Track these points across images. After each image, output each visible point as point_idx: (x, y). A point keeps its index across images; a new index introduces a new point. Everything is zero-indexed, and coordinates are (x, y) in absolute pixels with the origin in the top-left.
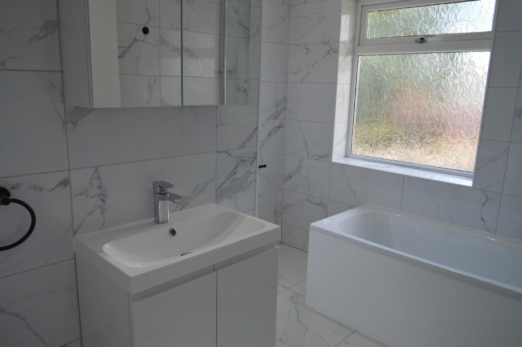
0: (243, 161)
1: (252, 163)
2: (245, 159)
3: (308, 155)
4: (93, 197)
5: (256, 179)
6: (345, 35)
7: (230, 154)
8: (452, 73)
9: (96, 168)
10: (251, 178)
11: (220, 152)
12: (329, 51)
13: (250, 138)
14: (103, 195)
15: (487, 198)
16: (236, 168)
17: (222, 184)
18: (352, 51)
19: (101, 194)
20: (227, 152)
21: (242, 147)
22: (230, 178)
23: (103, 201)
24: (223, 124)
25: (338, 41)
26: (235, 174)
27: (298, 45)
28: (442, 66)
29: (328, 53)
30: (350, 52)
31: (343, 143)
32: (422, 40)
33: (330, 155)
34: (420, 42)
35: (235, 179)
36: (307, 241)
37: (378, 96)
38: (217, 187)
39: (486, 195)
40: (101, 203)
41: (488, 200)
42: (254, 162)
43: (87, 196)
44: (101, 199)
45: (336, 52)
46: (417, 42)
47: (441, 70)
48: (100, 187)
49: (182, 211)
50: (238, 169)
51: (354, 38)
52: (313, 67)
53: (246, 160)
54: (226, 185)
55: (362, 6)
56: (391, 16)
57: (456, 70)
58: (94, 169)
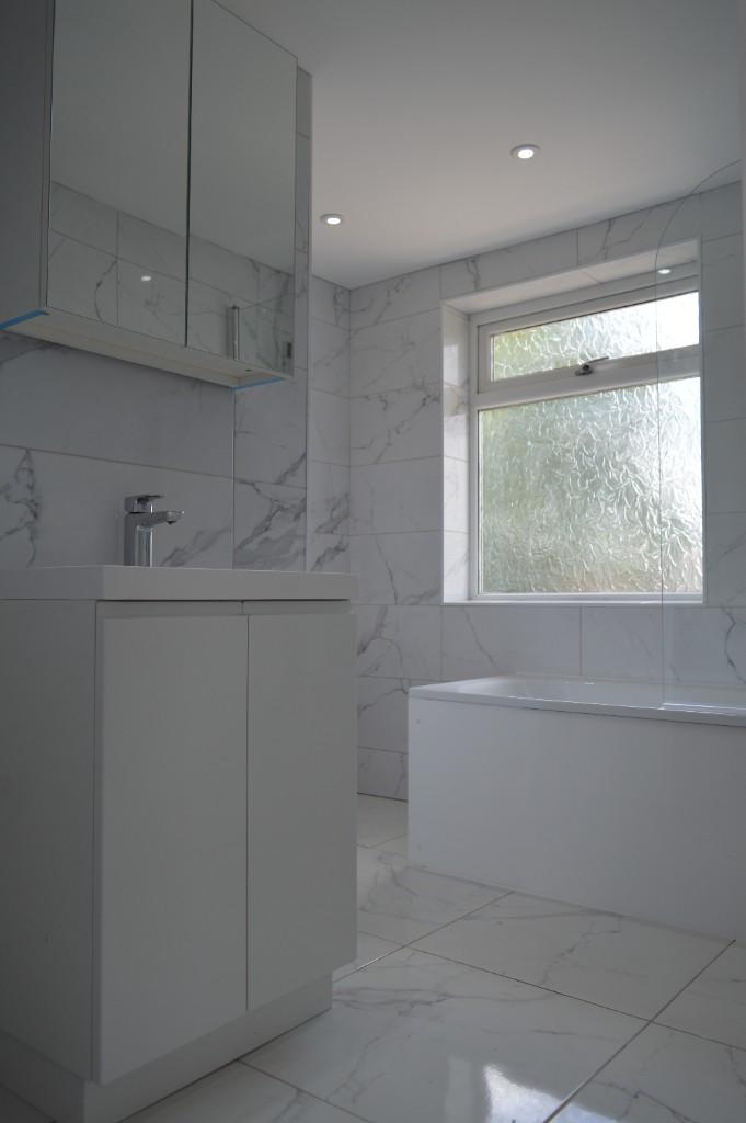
0: (281, 508)
1: (297, 517)
2: (285, 506)
3: (396, 598)
4: (17, 502)
5: (305, 550)
6: (451, 372)
7: (258, 491)
8: (645, 420)
9: (28, 451)
10: (297, 545)
11: (243, 482)
12: (425, 399)
13: (293, 470)
14: (36, 505)
15: (733, 620)
16: (269, 518)
17: (245, 542)
18: (466, 401)
19: (32, 501)
20: (253, 484)
21: (280, 482)
22: (259, 534)
23: (36, 515)
24: (247, 432)
25: (440, 381)
26: (267, 529)
27: (367, 397)
28: (627, 411)
29: (424, 404)
30: (463, 403)
31: (463, 571)
32: (587, 370)
33: (437, 589)
34: (584, 374)
35: (267, 539)
36: (404, 776)
37: (520, 477)
38: (237, 544)
39: (730, 615)
40: (31, 518)
41: (734, 624)
42: (303, 515)
43: (7, 497)
44: (31, 511)
45: (438, 399)
46: (578, 374)
47: (624, 419)
48: (31, 488)
49: (173, 568)
50: (273, 521)
51: (468, 381)
52: (398, 432)
53: (287, 509)
54: (252, 546)
55: (478, 327)
56: (529, 339)
57: (651, 415)
58: (23, 452)
